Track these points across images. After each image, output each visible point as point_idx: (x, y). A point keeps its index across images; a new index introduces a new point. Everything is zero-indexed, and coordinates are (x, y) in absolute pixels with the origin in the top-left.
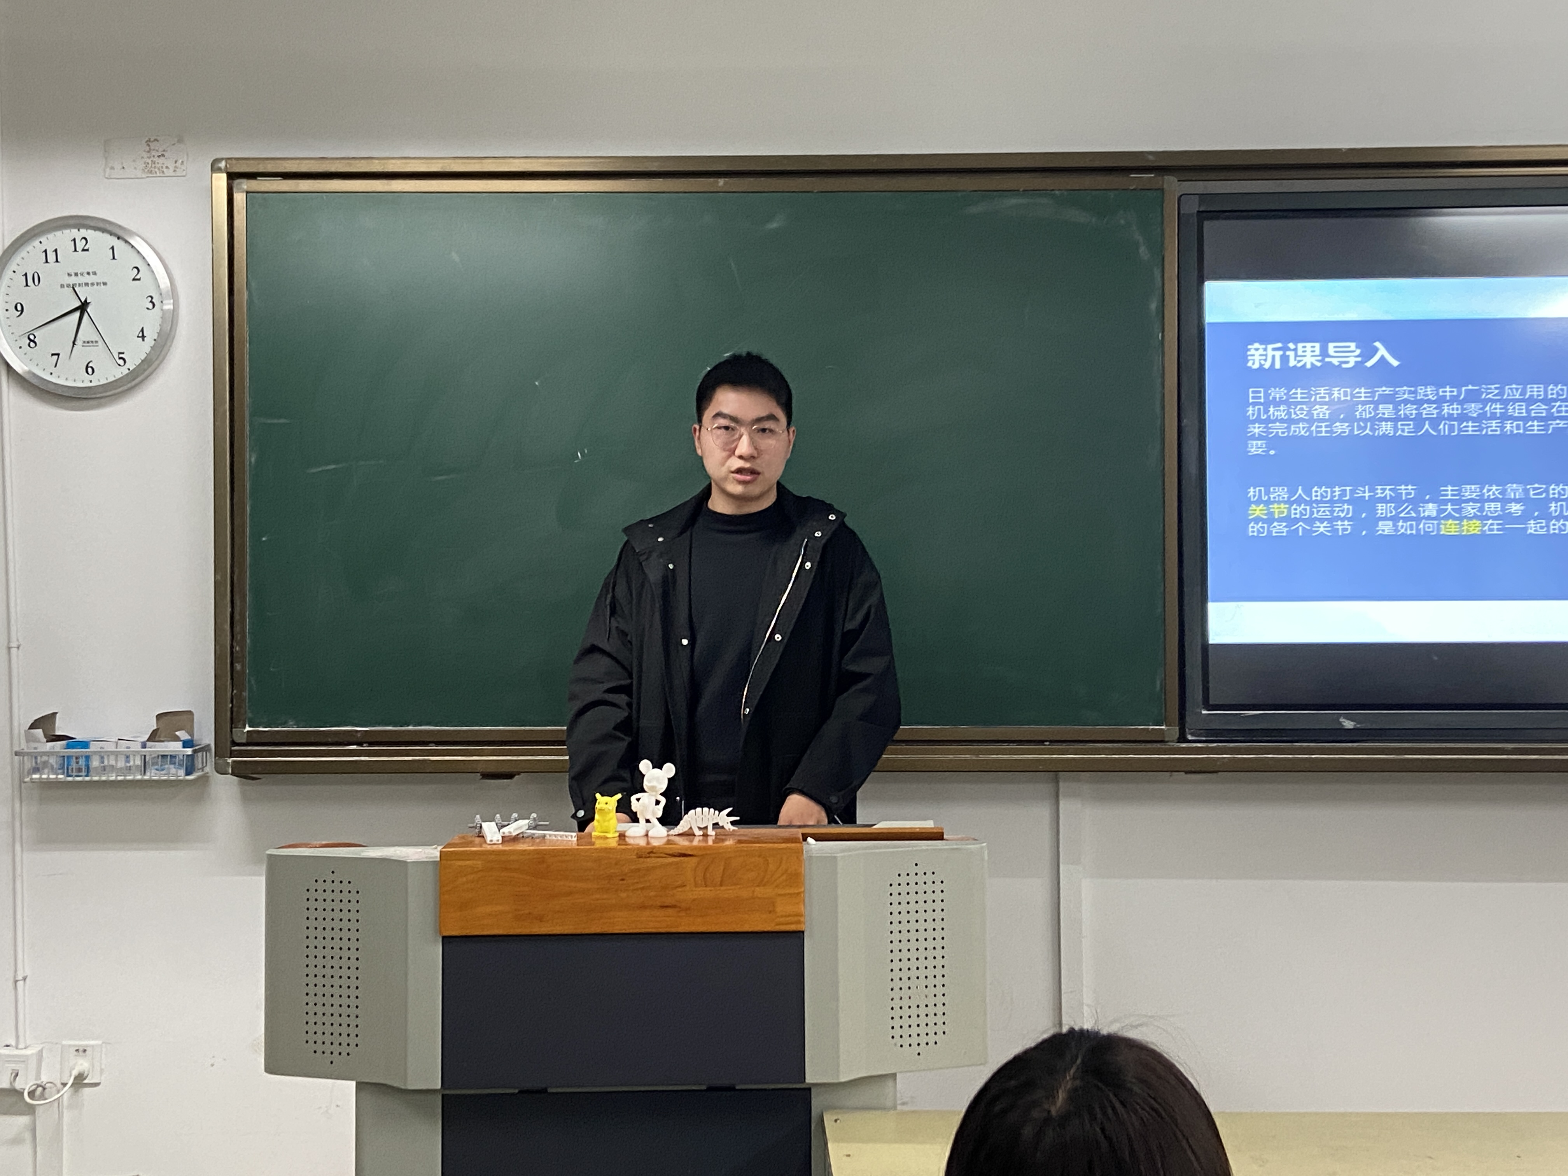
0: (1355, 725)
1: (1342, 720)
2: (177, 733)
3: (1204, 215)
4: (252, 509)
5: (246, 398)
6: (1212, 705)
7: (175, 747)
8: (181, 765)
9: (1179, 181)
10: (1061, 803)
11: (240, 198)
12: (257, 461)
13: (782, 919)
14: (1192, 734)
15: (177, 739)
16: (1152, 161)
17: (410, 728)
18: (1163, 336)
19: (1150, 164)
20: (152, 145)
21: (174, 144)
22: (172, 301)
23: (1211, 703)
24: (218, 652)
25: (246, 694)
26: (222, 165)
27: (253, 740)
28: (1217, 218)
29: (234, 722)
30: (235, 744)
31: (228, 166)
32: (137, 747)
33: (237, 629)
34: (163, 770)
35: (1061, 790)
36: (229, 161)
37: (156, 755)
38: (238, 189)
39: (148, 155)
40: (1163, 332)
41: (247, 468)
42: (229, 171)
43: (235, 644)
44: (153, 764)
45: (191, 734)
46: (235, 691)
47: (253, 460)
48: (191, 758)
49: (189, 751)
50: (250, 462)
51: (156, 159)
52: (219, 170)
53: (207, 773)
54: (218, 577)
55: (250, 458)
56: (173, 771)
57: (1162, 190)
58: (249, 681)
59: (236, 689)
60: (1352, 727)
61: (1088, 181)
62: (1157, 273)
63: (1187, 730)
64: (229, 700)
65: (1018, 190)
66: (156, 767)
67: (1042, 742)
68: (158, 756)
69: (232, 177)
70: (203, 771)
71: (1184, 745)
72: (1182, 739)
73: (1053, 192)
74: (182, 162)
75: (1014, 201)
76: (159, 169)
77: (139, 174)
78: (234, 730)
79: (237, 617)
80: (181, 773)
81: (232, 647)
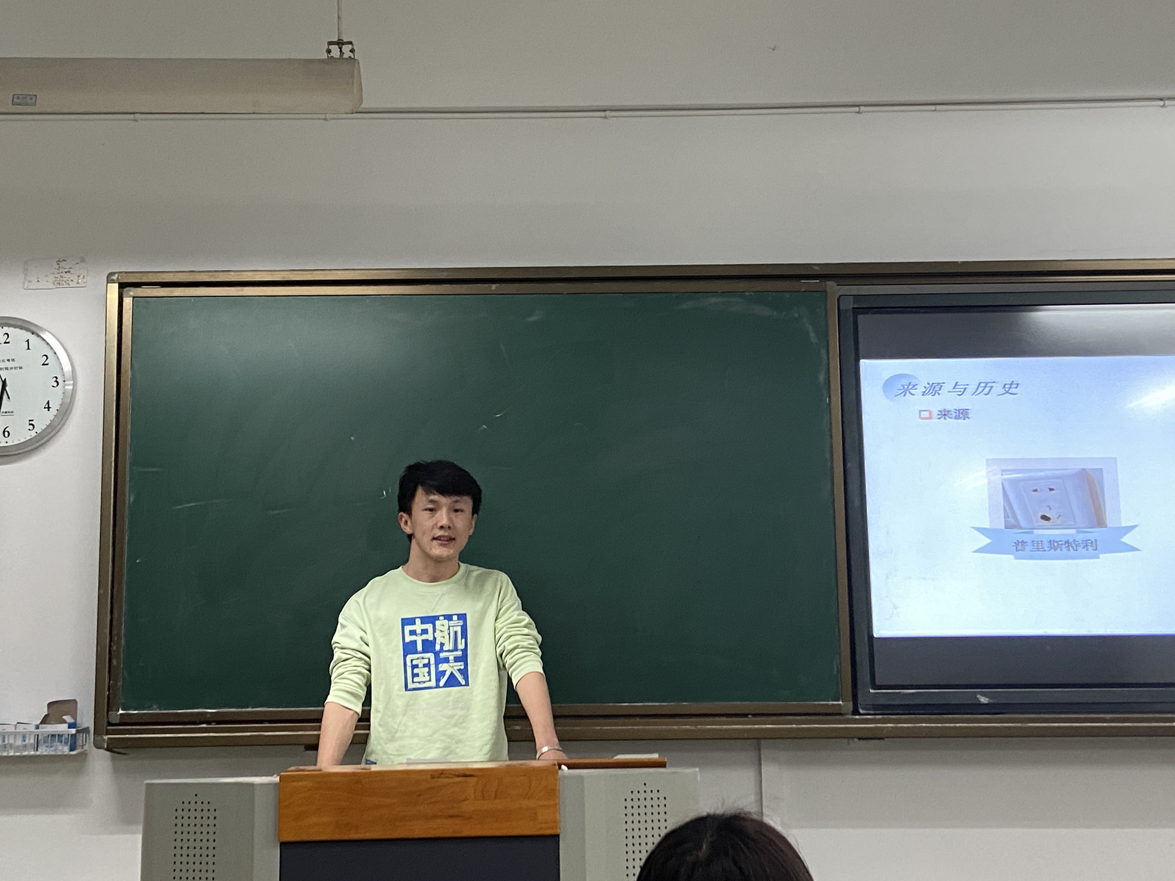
0: (989, 700)
1: (978, 696)
2: (64, 717)
3: (857, 311)
4: (129, 538)
5: (128, 454)
6: (878, 686)
7: (62, 728)
8: (66, 743)
9: (838, 285)
10: (763, 766)
11: (128, 302)
12: (135, 501)
13: (543, 825)
14: (863, 709)
15: (64, 722)
16: (817, 270)
17: (249, 709)
18: (830, 401)
19: (816, 273)
20: (63, 264)
21: (77, 264)
22: (72, 382)
23: (877, 683)
24: (99, 650)
25: (120, 684)
26: (115, 277)
27: (125, 721)
28: (867, 313)
29: (110, 707)
30: (110, 724)
31: (119, 278)
32: (32, 728)
33: (115, 632)
34: (51, 747)
35: (762, 756)
36: (121, 274)
37: (47, 735)
38: (126, 295)
39: (58, 271)
40: (830, 397)
41: (127, 505)
42: (121, 281)
43: (112, 644)
44: (44, 742)
45: (75, 718)
46: (111, 682)
47: (132, 499)
48: (74, 736)
49: (73, 731)
50: (129, 501)
51: (63, 275)
52: (113, 282)
53: (86, 750)
54: (102, 591)
55: (129, 498)
56: (60, 748)
57: (826, 291)
58: (123, 673)
59: (113, 680)
60: (986, 702)
61: (769, 285)
62: (823, 352)
63: (859, 705)
64: (106, 689)
65: (717, 292)
66: (46, 744)
67: (746, 715)
68: (49, 736)
69: (122, 286)
70: (83, 748)
71: (857, 717)
72: (855, 712)
73: (744, 293)
74: (84, 276)
75: (713, 300)
76: (65, 282)
77: (51, 286)
78: (110, 713)
79: (115, 623)
80: (66, 750)
81: (110, 646)
